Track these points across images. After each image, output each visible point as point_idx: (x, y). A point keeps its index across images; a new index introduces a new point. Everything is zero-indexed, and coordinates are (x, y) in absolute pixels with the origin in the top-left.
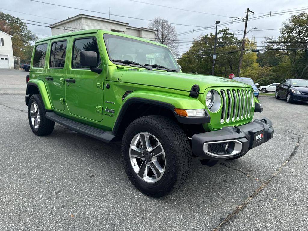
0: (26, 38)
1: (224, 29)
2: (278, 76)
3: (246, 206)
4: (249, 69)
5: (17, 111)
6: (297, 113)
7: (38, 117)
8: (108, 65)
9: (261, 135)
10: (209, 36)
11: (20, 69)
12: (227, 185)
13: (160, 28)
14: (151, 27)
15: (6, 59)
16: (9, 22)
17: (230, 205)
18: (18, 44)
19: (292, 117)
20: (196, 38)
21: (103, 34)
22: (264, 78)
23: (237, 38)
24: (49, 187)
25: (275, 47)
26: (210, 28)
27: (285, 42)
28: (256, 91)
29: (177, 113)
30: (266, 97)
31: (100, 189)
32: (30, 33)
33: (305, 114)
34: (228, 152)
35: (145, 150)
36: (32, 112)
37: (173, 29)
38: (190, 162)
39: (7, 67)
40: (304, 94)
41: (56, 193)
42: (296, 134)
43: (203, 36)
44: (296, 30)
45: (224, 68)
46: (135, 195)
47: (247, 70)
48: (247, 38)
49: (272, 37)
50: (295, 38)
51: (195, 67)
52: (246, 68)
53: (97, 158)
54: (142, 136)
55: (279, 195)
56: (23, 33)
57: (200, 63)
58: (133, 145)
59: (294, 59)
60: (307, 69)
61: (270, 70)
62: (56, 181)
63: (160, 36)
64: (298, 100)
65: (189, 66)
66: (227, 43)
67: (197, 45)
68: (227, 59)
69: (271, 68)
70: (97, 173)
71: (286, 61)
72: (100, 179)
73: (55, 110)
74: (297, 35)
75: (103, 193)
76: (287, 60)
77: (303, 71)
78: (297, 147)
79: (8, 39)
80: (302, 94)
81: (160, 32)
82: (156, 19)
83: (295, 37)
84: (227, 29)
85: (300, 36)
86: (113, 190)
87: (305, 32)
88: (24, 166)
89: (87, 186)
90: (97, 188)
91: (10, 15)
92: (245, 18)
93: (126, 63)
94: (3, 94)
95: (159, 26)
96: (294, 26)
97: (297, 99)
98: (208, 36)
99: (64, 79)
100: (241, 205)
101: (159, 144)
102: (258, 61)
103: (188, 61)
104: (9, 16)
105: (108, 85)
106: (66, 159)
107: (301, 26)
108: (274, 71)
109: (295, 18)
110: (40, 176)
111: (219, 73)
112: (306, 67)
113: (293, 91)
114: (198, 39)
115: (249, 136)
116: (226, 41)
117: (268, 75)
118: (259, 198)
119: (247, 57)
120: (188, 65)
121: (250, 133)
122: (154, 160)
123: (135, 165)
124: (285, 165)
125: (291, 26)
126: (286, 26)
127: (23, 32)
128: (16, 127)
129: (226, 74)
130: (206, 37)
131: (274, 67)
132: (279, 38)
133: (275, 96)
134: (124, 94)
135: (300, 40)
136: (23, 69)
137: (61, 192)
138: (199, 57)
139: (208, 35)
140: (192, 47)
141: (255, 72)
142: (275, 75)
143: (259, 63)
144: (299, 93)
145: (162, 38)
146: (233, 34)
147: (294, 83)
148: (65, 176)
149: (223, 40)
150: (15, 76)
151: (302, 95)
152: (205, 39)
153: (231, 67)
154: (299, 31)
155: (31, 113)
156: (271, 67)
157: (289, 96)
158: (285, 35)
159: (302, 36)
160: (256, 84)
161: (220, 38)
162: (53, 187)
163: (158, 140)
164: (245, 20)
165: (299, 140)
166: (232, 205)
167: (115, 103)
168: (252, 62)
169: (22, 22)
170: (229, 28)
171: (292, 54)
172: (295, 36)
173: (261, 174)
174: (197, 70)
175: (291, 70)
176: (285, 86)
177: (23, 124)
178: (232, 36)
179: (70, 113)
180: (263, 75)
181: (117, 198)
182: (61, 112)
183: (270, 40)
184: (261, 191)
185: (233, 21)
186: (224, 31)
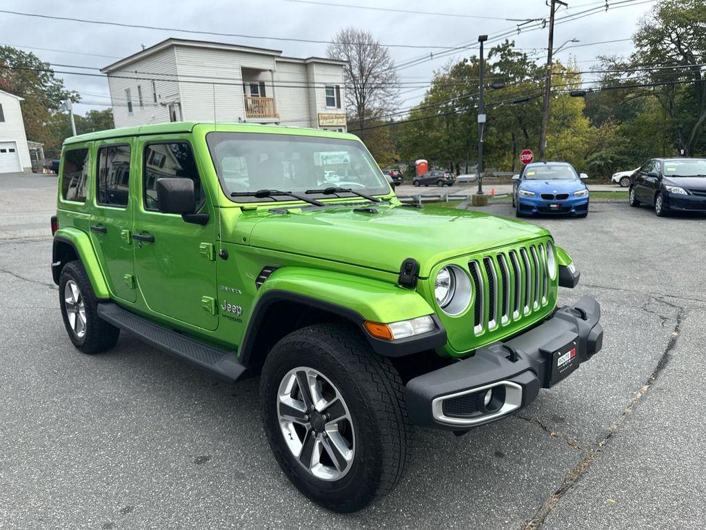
0: (55, 98)
1: (503, 45)
2: (637, 145)
3: (543, 522)
4: (568, 134)
5: (39, 286)
6: (679, 245)
7: (82, 312)
8: (221, 207)
9: (569, 352)
10: (469, 63)
11: (44, 172)
12: (504, 464)
13: (354, 53)
14: (335, 51)
15: (12, 151)
16: (11, 64)
17: (506, 522)
18: (35, 114)
19: (665, 256)
20: (439, 70)
21: (207, 134)
22: (603, 152)
23: (534, 62)
24: (108, 497)
25: (624, 77)
26: (464, 47)
27: (648, 65)
28: (583, 194)
29: (369, 331)
30: (607, 202)
31: (218, 496)
32: (62, 87)
33: (697, 246)
34: (492, 408)
35: (309, 407)
36: (68, 300)
37: (384, 53)
38: (408, 435)
39: (15, 170)
40: (695, 194)
41: (121, 511)
42: (673, 306)
43: (455, 63)
44: (670, 36)
45: (509, 134)
46: (296, 508)
47: (562, 136)
48: (557, 61)
49: (615, 56)
50: (670, 54)
51: (442, 136)
52: (559, 131)
53: (214, 407)
54: (302, 375)
55: (621, 487)
56: (45, 86)
57: (454, 126)
58: (283, 394)
59: (671, 104)
60: (703, 125)
61: (617, 133)
62: (123, 477)
63: (356, 72)
64: (680, 209)
65: (427, 136)
66: (512, 75)
67: (441, 87)
68: (515, 113)
69: (618, 128)
70: (214, 450)
71: (652, 109)
72: (218, 466)
73: (117, 298)
74: (673, 46)
75: (224, 506)
76: (653, 107)
77: (695, 129)
78: (672, 344)
79: (11, 104)
80: (689, 194)
81: (355, 63)
82: (345, 32)
83: (668, 52)
84: (510, 43)
85: (680, 49)
86: (246, 495)
87: (691, 39)
88: (54, 441)
89: (190, 490)
90: (212, 492)
91: (12, 47)
92: (549, 20)
93: (263, 195)
94: (8, 240)
95: (352, 49)
96: (666, 27)
97: (678, 206)
98: (466, 64)
99: (130, 233)
100: (534, 518)
101: (339, 396)
102: (587, 112)
103: (423, 125)
104: (11, 51)
105: (223, 251)
106: (146, 415)
107: (681, 26)
108: (625, 133)
109: (665, 6)
110: (88, 467)
111: (499, 146)
112: (702, 119)
113: (668, 187)
114: (443, 72)
115: (541, 362)
116: (508, 71)
117: (611, 144)
118: (573, 497)
119: (559, 105)
120: (426, 133)
121: (543, 353)
122: (331, 430)
123: (291, 439)
124: (642, 399)
125: (657, 27)
126: (647, 29)
127: (45, 84)
128: (37, 333)
129: (515, 149)
130: (461, 65)
131: (625, 126)
132: (633, 56)
133: (628, 200)
134: (259, 272)
135: (681, 58)
136: (52, 171)
137: (133, 507)
138: (449, 115)
139: (467, 61)
140: (432, 92)
141: (582, 140)
142: (629, 143)
143: (589, 118)
144: (683, 192)
145: (362, 75)
146: (525, 54)
147: (669, 169)
148: (142, 463)
149: (501, 70)
150: (35, 190)
151: (689, 197)
152: (460, 70)
153: (525, 131)
154: (678, 36)
155: (67, 303)
156: (620, 124)
157: (659, 200)
158: (645, 49)
159: (687, 48)
160: (581, 177)
161: (495, 65)
162: (117, 494)
163: (335, 388)
164: (548, 24)
165: (679, 322)
166: (512, 520)
167: (241, 290)
168: (573, 115)
169: (40, 64)
170: (514, 41)
171: (665, 92)
172: (668, 49)
173: (584, 427)
174: (446, 143)
175: (666, 129)
176: (650, 176)
177: (52, 323)
178: (522, 59)
179: (149, 309)
180: (600, 145)
181: (255, 518)
182: (130, 303)
183: (612, 63)
184: (581, 476)
185: (520, 27)
186: (504, 50)
